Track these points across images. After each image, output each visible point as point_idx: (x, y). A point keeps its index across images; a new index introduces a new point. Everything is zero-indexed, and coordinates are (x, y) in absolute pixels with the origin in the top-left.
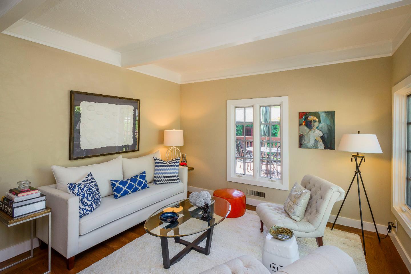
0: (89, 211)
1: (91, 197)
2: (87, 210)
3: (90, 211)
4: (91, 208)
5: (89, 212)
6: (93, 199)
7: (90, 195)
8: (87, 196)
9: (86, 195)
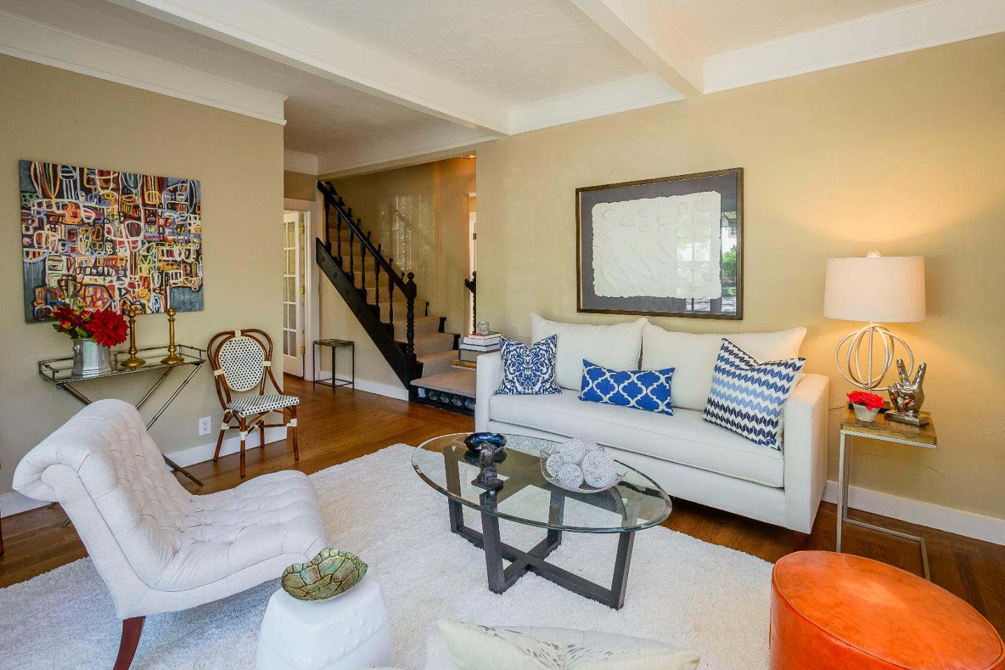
0: (508, 389)
1: (514, 368)
2: (506, 387)
3: (510, 390)
4: (513, 386)
5: (507, 391)
6: (517, 374)
7: (514, 365)
8: (510, 365)
9: (509, 362)
